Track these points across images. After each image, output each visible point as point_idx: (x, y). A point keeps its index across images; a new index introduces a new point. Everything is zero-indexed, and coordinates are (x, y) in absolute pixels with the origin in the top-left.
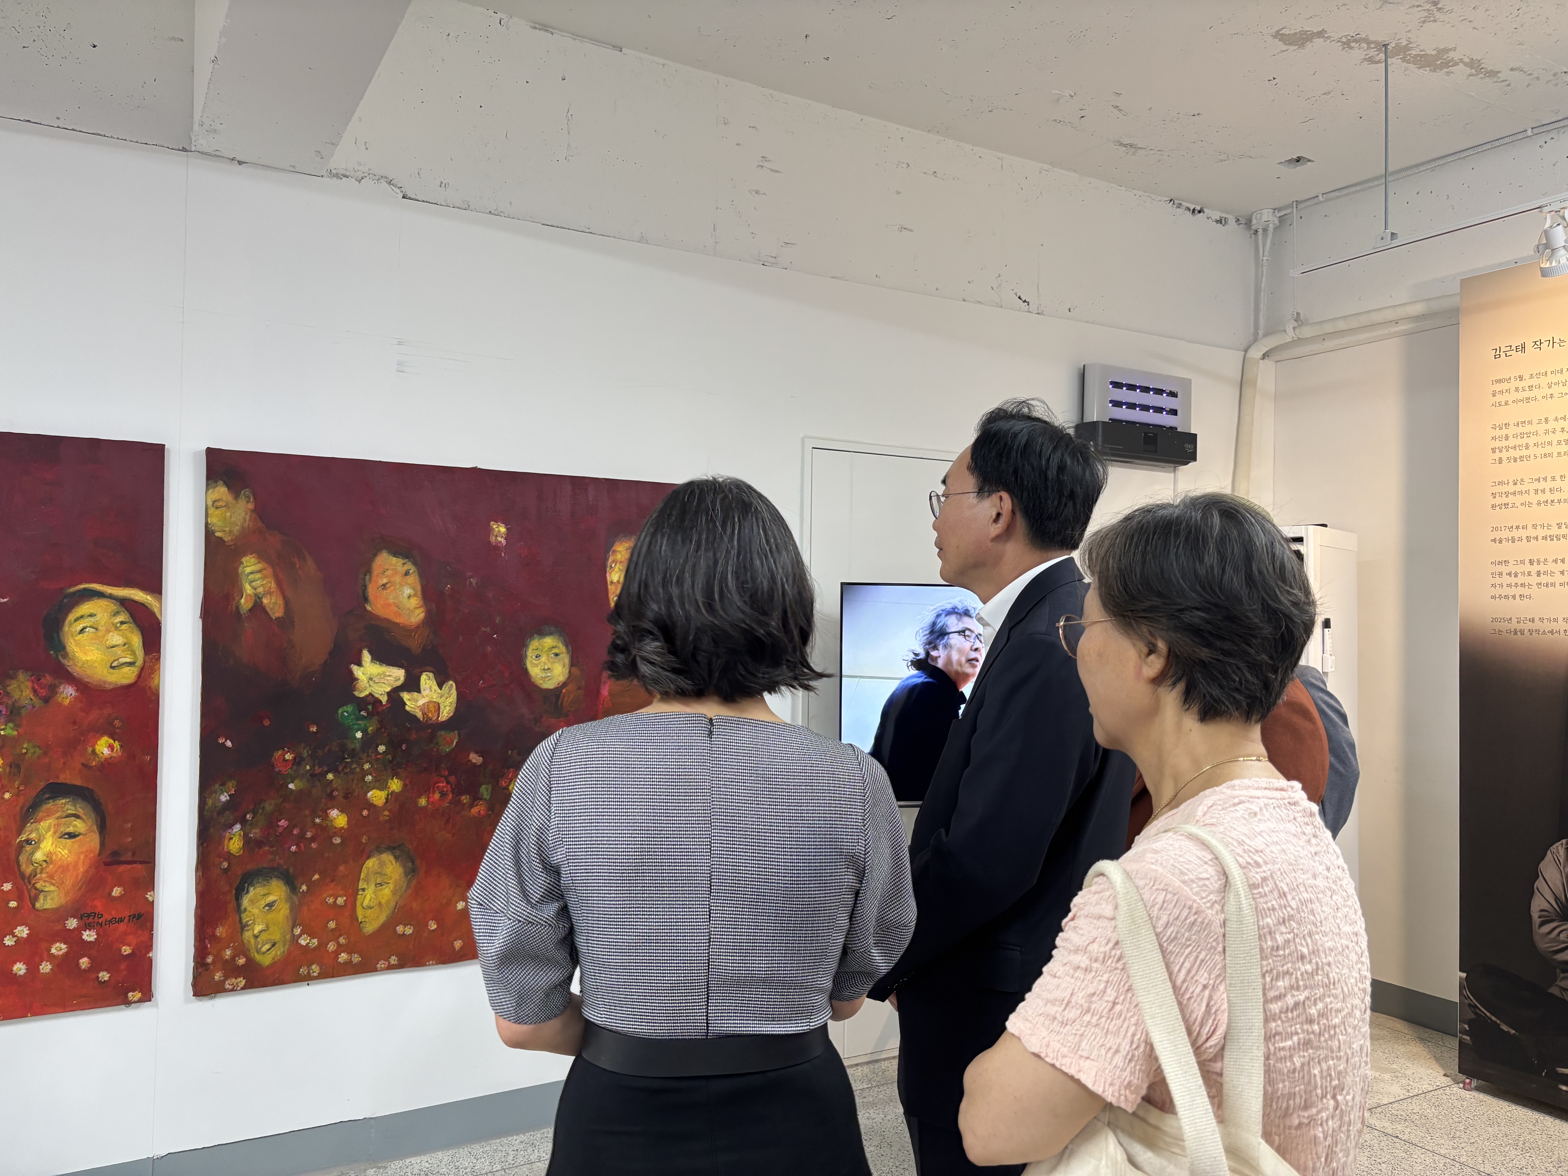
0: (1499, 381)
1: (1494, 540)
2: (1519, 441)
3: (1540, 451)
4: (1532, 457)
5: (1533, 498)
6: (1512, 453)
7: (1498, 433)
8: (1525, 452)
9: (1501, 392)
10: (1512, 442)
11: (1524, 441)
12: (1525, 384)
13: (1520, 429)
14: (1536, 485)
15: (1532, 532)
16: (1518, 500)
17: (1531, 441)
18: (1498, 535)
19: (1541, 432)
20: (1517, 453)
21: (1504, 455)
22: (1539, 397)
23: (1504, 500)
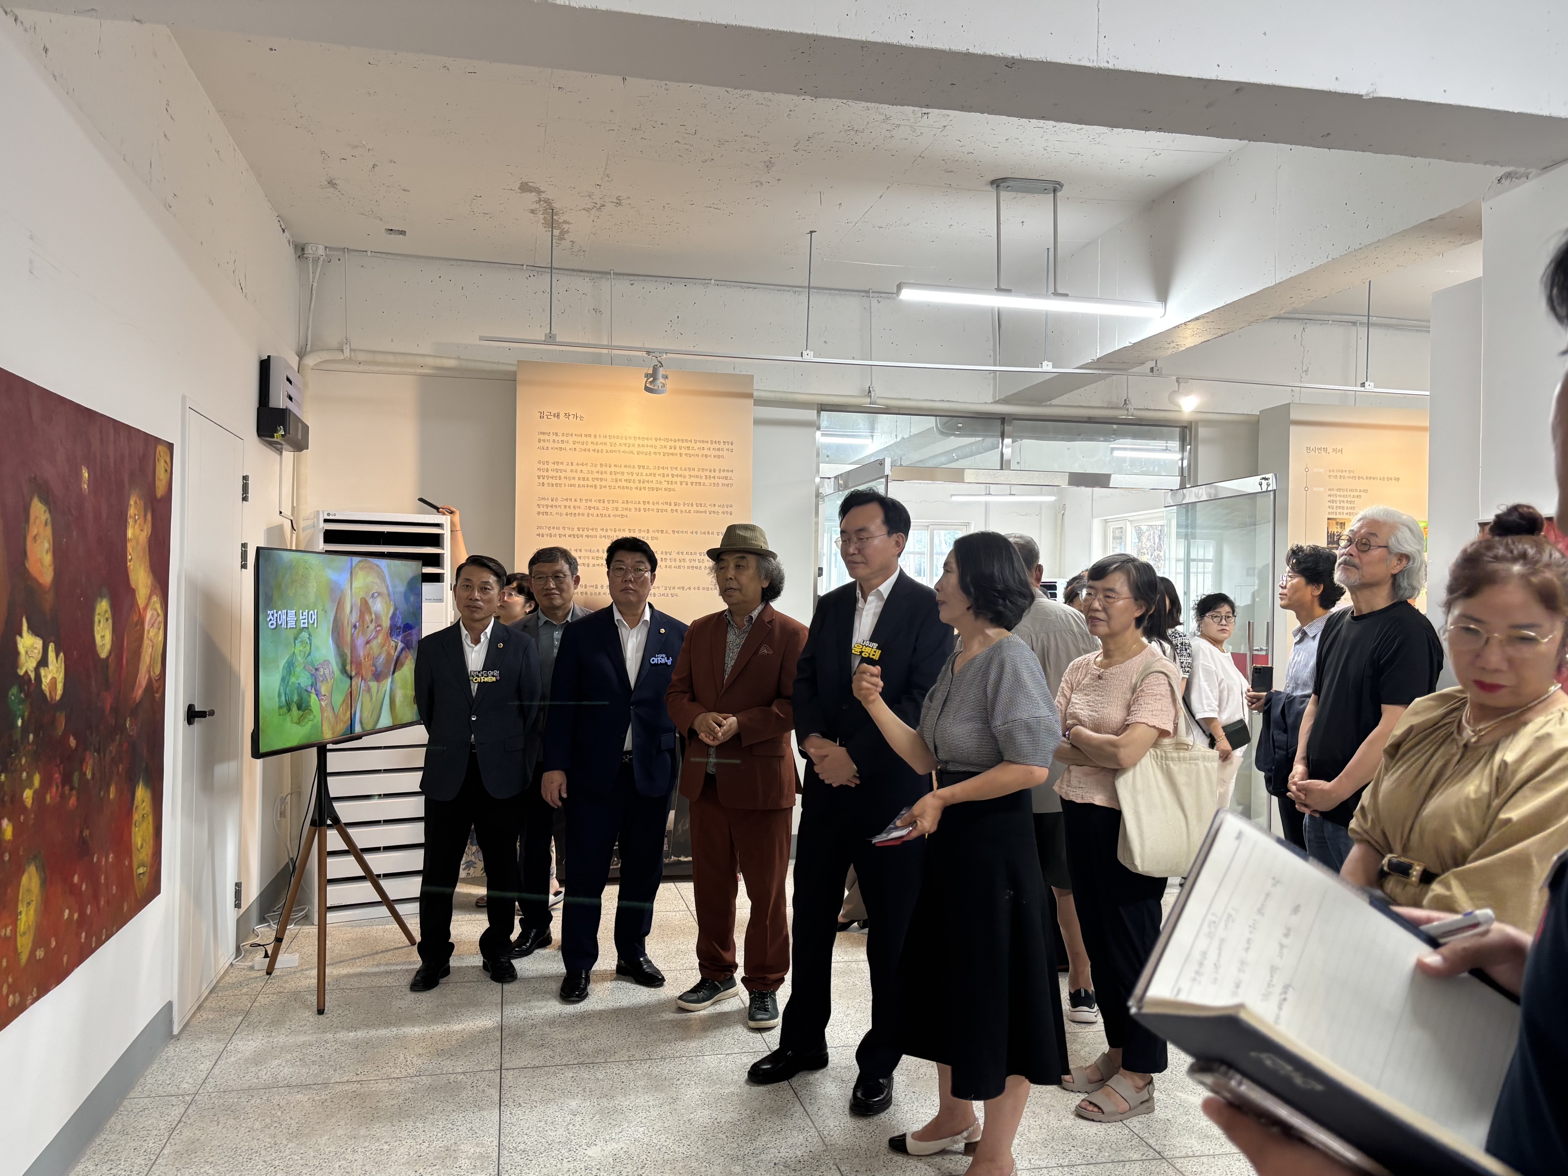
0: (544, 433)
1: (539, 535)
2: (554, 474)
3: (568, 482)
4: (563, 485)
5: (564, 511)
6: (550, 480)
7: (541, 466)
8: (558, 481)
9: (544, 441)
10: (551, 474)
11: (559, 474)
12: (560, 438)
13: (556, 467)
14: (565, 503)
15: (561, 531)
16: (554, 510)
17: (563, 475)
18: (541, 531)
19: (568, 470)
20: (554, 482)
21: (546, 481)
22: (568, 449)
23: (545, 510)
